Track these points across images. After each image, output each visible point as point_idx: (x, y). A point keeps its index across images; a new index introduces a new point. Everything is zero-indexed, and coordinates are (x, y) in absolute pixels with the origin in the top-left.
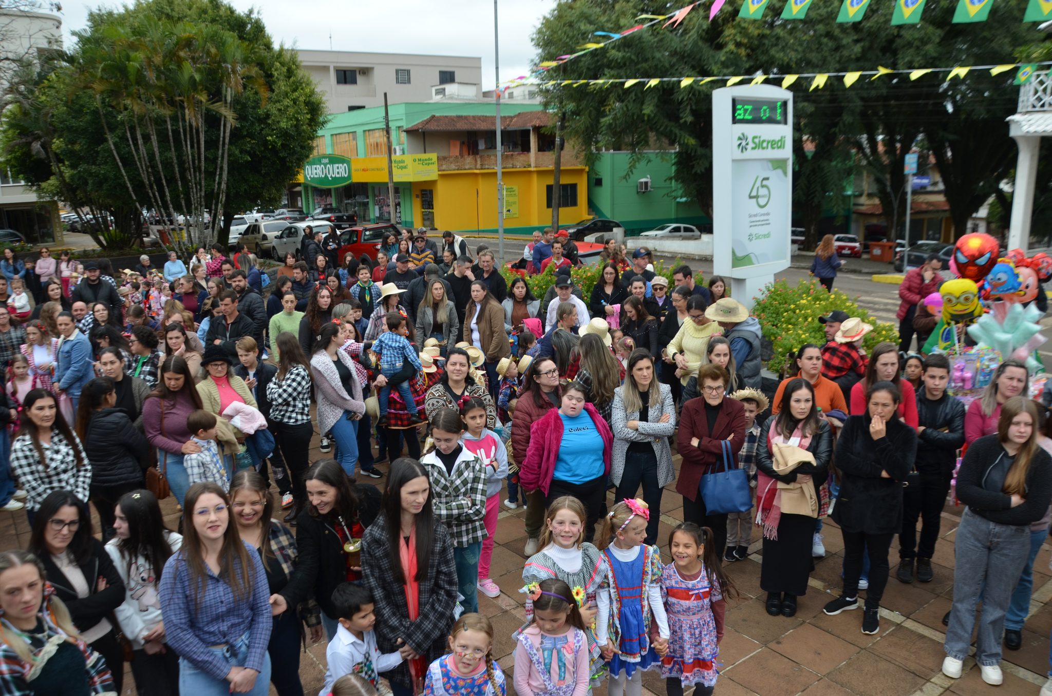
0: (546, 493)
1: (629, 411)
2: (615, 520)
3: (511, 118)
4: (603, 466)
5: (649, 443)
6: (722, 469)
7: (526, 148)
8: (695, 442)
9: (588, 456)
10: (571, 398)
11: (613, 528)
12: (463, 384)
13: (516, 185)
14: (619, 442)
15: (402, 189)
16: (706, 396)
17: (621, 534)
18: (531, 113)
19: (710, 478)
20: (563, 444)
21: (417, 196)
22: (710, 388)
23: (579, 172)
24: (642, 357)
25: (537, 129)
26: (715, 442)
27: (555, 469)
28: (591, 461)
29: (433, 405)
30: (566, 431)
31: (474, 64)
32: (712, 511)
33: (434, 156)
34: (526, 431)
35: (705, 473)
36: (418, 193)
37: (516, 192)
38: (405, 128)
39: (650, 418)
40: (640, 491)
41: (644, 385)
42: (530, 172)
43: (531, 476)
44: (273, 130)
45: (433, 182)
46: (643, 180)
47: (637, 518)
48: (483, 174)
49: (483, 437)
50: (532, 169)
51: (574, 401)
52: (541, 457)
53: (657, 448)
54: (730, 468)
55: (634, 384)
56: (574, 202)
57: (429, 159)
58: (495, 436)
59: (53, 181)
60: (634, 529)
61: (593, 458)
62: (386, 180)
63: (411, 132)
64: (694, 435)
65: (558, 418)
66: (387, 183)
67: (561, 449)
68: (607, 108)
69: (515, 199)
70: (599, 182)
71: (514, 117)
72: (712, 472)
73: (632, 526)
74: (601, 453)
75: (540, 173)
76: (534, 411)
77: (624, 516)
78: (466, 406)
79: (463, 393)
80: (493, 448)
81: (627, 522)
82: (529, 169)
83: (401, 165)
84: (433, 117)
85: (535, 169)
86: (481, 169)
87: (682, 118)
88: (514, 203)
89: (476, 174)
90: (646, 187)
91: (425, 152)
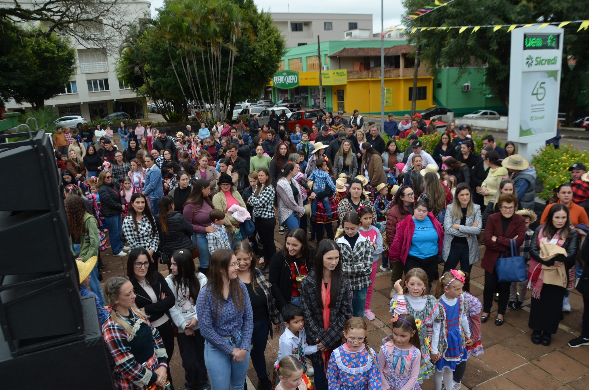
0: (404, 263)
1: (455, 218)
2: (444, 281)
3: (389, 49)
4: (438, 249)
5: (465, 238)
6: (510, 256)
7: (398, 66)
8: (494, 239)
9: (429, 243)
10: (420, 210)
11: (442, 285)
12: (359, 199)
13: (391, 87)
14: (448, 236)
15: (326, 89)
16: (503, 212)
17: (447, 290)
18: (401, 45)
19: (502, 260)
20: (414, 236)
21: (335, 94)
22: (505, 207)
23: (429, 80)
24: (464, 188)
25: (404, 55)
26: (506, 239)
27: (410, 250)
28: (430, 246)
29: (342, 209)
30: (416, 229)
31: (368, 18)
32: (502, 280)
33: (345, 71)
34: (394, 227)
35: (499, 257)
36: (336, 92)
37: (391, 91)
38: (329, 55)
39: (466, 223)
40: (459, 265)
41: (464, 204)
42: (399, 80)
43: (395, 253)
44: (257, 57)
45: (344, 86)
46: (466, 84)
47: (456, 281)
48: (373, 81)
49: (369, 230)
50: (401, 78)
51: (422, 212)
52: (402, 243)
53: (469, 241)
54: (515, 255)
55: (459, 203)
56: (425, 98)
57: (342, 73)
58: (377, 230)
59: (144, 86)
60: (454, 287)
61: (432, 244)
62: (317, 84)
63: (332, 58)
64: (494, 235)
65: (412, 221)
66: (318, 86)
67: (413, 239)
68: (446, 42)
69: (391, 95)
70: (440, 86)
71: (391, 48)
72: (504, 257)
73: (453, 285)
74: (436, 241)
75: (405, 80)
76: (399, 216)
77: (449, 279)
78: (362, 212)
79: (359, 204)
80: (375, 236)
81: (450, 283)
82: (399, 78)
83: (326, 76)
84: (345, 49)
85: (402, 78)
86: (372, 78)
87: (491, 47)
88: (390, 98)
89: (369, 81)
90: (468, 89)
91: (340, 68)
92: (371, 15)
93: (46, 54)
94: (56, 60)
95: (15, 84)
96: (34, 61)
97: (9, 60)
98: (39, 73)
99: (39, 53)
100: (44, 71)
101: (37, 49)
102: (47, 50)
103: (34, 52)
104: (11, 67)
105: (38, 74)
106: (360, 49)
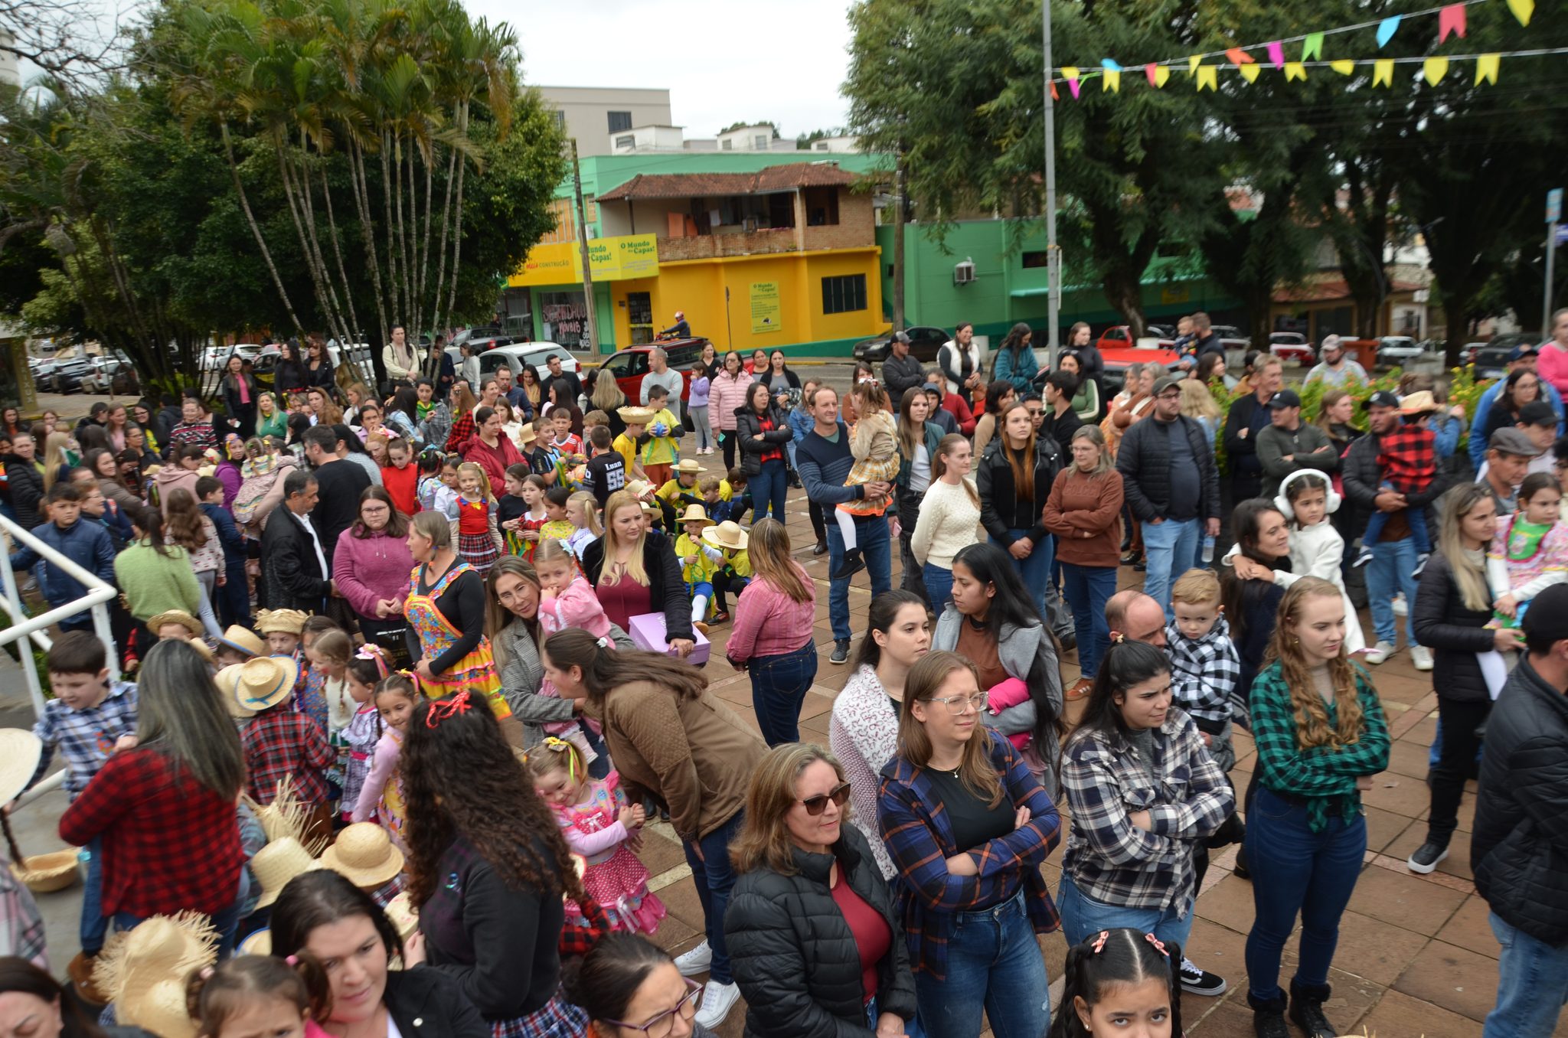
3: (757, 176)
7: (792, 224)
13: (774, 279)
15: (605, 291)
18: (787, 167)
21: (622, 304)
23: (868, 256)
25: (808, 192)
31: (659, 100)
33: (651, 238)
36: (624, 298)
37: (776, 291)
38: (597, 196)
42: (796, 259)
45: (652, 280)
46: (963, 264)
48: (727, 265)
50: (801, 253)
56: (861, 304)
57: (644, 244)
62: (579, 279)
63: (604, 202)
66: (581, 285)
69: (775, 302)
71: (761, 173)
75: (813, 260)
82: (795, 254)
83: (598, 254)
84: (640, 177)
85: (805, 254)
86: (724, 256)
87: (1127, 154)
88: (774, 308)
89: (716, 265)
90: (969, 277)
91: (633, 233)
92: (667, 92)
106: (681, 177)
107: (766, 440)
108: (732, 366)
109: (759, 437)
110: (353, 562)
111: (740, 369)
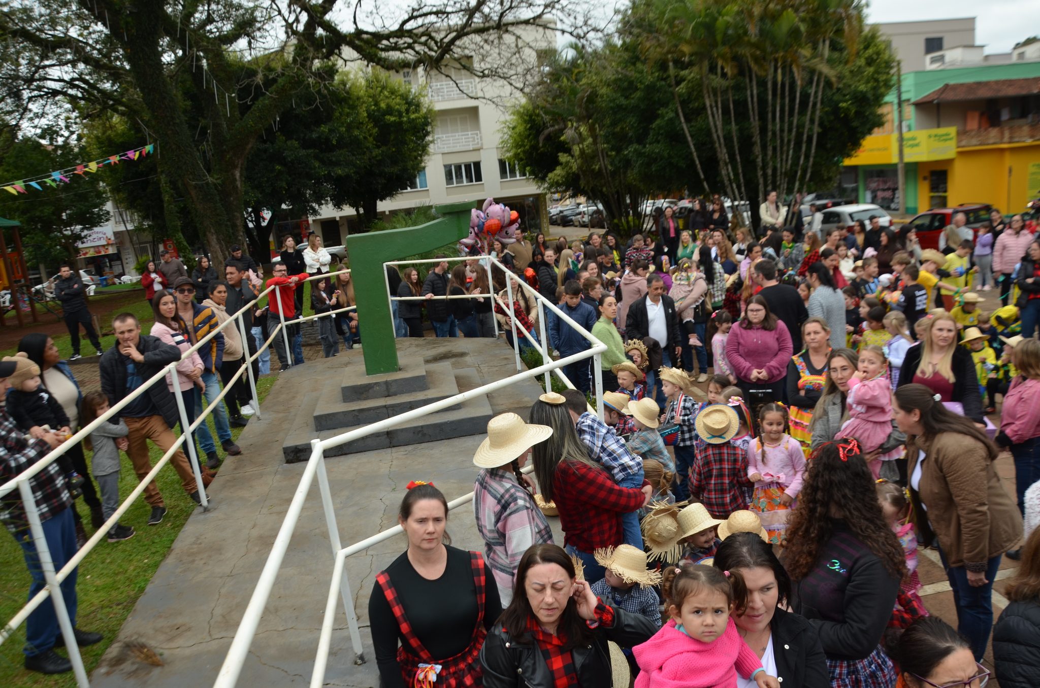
15: (913, 169)
21: (925, 178)
31: (967, 26)
33: (952, 131)
36: (927, 174)
38: (913, 100)
45: (950, 162)
48: (1012, 149)
57: (947, 135)
62: (895, 160)
63: (921, 105)
66: (895, 165)
83: (911, 142)
84: (947, 86)
86: (1010, 143)
89: (1002, 150)
91: (939, 126)
92: (972, 20)
93: (388, 117)
94: (405, 127)
95: (340, 172)
96: (369, 130)
97: (331, 131)
98: (376, 152)
99: (377, 117)
100: (384, 148)
101: (373, 110)
102: (390, 111)
103: (369, 116)
104: (334, 142)
105: (374, 154)
106: (979, 84)
107: (1034, 283)
108: (1017, 225)
109: (1030, 281)
110: (739, 343)
111: (1023, 228)
